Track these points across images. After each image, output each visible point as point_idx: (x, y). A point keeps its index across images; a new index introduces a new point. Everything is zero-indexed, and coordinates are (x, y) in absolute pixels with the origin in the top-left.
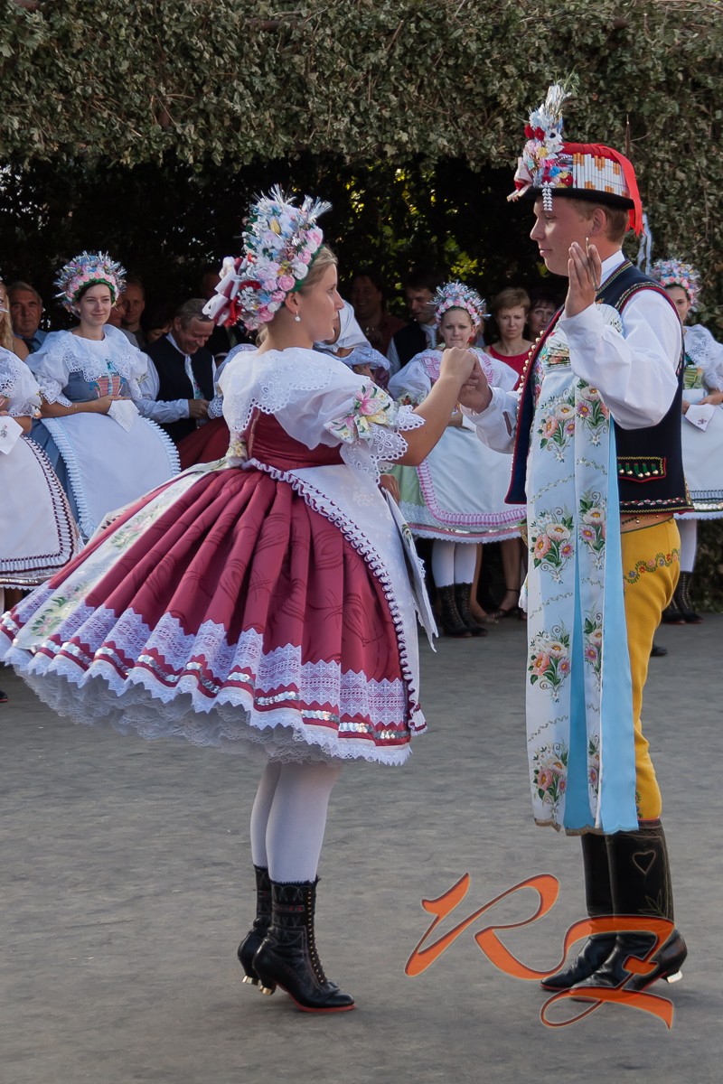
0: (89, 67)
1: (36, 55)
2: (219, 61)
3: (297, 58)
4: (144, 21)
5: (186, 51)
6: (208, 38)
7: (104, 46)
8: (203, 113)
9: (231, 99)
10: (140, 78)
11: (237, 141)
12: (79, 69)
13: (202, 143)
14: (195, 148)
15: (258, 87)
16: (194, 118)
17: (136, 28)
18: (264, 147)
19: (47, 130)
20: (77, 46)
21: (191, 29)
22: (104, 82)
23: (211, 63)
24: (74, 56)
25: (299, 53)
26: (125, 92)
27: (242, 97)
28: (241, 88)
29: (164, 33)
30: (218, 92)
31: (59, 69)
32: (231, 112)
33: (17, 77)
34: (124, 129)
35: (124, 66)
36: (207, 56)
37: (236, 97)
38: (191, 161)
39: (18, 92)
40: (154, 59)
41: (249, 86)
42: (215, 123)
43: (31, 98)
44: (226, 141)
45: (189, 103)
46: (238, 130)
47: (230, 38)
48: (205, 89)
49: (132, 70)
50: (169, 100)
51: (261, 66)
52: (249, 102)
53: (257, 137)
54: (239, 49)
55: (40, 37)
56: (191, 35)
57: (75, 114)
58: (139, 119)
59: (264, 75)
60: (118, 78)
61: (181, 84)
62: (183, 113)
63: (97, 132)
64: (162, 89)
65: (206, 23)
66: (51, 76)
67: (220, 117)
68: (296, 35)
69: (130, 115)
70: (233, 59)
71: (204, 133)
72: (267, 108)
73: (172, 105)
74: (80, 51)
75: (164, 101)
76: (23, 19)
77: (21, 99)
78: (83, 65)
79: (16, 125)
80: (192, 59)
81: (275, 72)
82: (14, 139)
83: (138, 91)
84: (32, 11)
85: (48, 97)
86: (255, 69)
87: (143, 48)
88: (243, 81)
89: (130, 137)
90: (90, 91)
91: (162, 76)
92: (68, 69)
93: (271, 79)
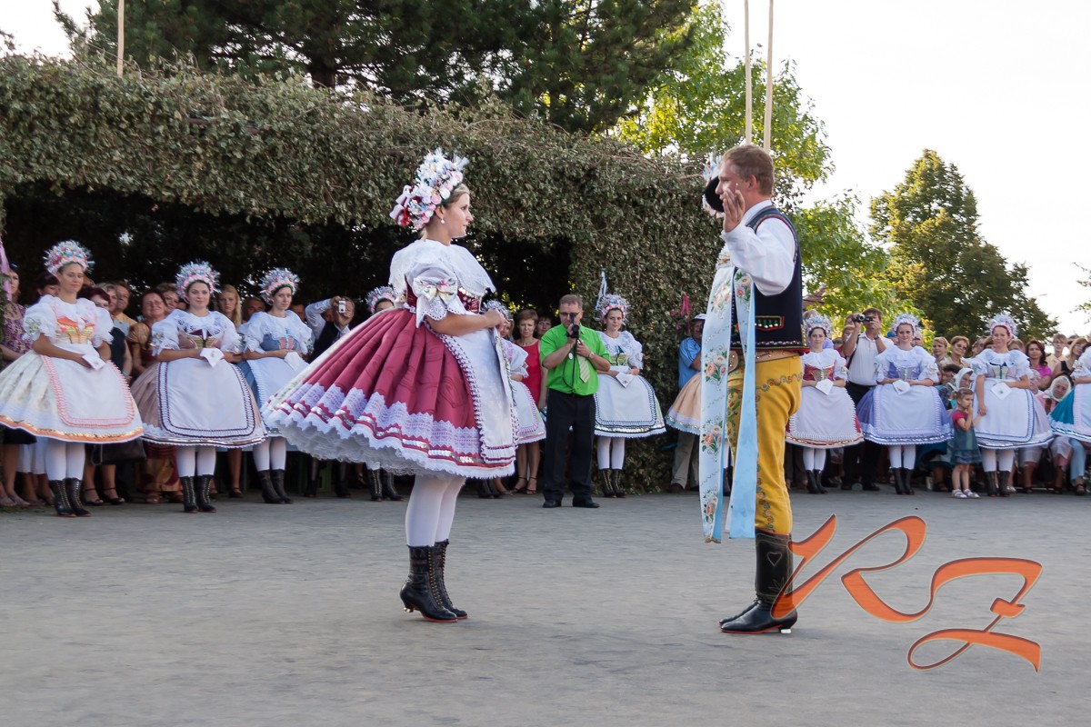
0: (286, 167)
1: (256, 159)
2: (361, 169)
3: (406, 170)
4: (319, 145)
5: (342, 162)
6: (355, 156)
7: (296, 156)
8: (351, 197)
9: (367, 190)
10: (315, 175)
11: (370, 214)
12: (281, 168)
13: (350, 214)
14: (346, 217)
15: (383, 184)
16: (346, 200)
17: (314, 148)
18: (386, 219)
19: (260, 200)
20: (280, 155)
21: (346, 150)
22: (295, 177)
23: (356, 170)
24: (278, 161)
25: (408, 168)
26: (306, 182)
27: (373, 189)
28: (373, 185)
29: (330, 151)
30: (360, 186)
31: (269, 167)
32: (366, 197)
33: (245, 170)
34: (305, 202)
35: (306, 168)
36: (354, 165)
37: (370, 189)
38: (343, 223)
39: (244, 178)
40: (324, 165)
41: (378, 184)
42: (357, 203)
43: (252, 182)
44: (363, 214)
45: (343, 191)
46: (371, 208)
47: (369, 157)
48: (353, 184)
49: (311, 170)
50: (332, 189)
51: (385, 174)
52: (377, 192)
53: (381, 213)
54: (373, 164)
55: (258, 148)
56: (345, 154)
57: (277, 193)
58: (314, 198)
59: (387, 178)
60: (303, 174)
61: (339, 181)
62: (339, 196)
63: (290, 204)
64: (328, 182)
65: (355, 148)
66: (264, 171)
67: (361, 200)
68: (406, 158)
69: (309, 196)
70: (369, 169)
71: (352, 209)
72: (388, 197)
73: (334, 192)
74: (281, 158)
75: (329, 189)
76: (249, 138)
77: (246, 183)
78: (283, 166)
79: (242, 195)
80: (346, 167)
81: (393, 177)
82: (241, 204)
83: (314, 182)
84: (255, 135)
85: (262, 182)
86: (382, 175)
87: (318, 159)
88: (375, 181)
89: (308, 207)
90: (286, 180)
91: (329, 176)
92: (274, 167)
93: (391, 181)
